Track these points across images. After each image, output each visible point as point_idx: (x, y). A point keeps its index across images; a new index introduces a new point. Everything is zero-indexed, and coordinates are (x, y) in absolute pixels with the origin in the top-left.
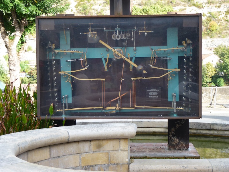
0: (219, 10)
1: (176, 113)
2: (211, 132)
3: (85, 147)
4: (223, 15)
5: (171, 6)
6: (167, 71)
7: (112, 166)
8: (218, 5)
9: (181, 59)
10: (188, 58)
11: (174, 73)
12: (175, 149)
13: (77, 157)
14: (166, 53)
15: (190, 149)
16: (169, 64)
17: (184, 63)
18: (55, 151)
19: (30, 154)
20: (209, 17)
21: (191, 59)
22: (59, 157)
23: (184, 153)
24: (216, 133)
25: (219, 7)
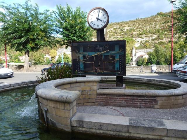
0: (149, 39)
1: (117, 74)
2: (134, 81)
3: (82, 84)
4: (151, 41)
5: (132, 38)
6: (115, 60)
7: (91, 91)
8: (149, 37)
9: (120, 55)
10: (122, 55)
11: (117, 60)
12: (118, 86)
13: (80, 87)
14: (115, 54)
15: (123, 86)
16: (116, 57)
17: (121, 57)
18: (72, 85)
19: (63, 86)
20: (146, 41)
21: (123, 55)
22: (74, 87)
23: (121, 88)
24: (135, 81)
25: (149, 38)
